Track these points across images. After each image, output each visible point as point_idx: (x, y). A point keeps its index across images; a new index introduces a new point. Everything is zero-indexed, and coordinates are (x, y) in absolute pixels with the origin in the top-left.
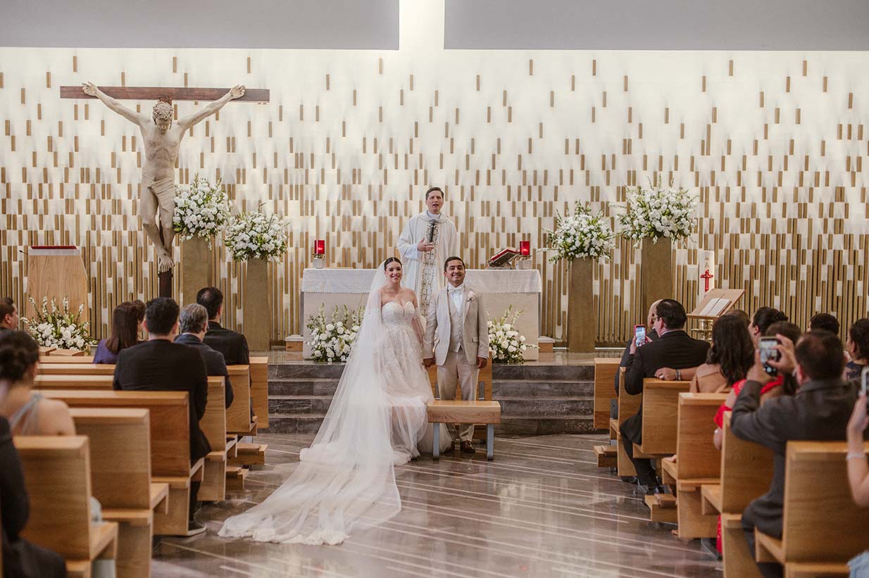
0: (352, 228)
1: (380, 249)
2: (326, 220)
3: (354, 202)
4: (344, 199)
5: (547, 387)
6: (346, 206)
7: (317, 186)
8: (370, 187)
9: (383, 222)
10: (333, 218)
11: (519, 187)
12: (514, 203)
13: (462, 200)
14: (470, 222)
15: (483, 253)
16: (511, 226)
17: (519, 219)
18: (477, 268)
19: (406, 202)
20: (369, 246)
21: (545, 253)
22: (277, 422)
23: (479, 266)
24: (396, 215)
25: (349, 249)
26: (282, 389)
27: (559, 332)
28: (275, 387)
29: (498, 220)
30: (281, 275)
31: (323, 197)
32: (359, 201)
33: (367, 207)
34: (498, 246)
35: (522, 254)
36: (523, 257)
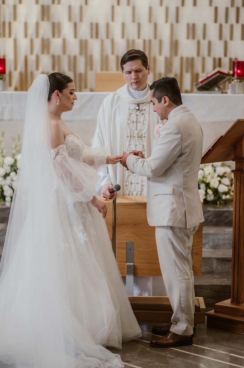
0: (52, 50)
1: (81, 74)
2: (24, 43)
3: (53, 24)
4: (43, 19)
6: (46, 28)
7: (15, 7)
8: (70, 8)
9: (84, 46)
10: (32, 41)
11: (227, 9)
12: (221, 26)
13: (167, 22)
14: (175, 46)
16: (218, 51)
17: (226, 43)
19: (108, 25)
24: (97, 37)
29: (204, 44)
31: (21, 19)
32: (59, 24)
33: (67, 29)
34: (203, 71)
35: (236, 76)
36: (237, 79)
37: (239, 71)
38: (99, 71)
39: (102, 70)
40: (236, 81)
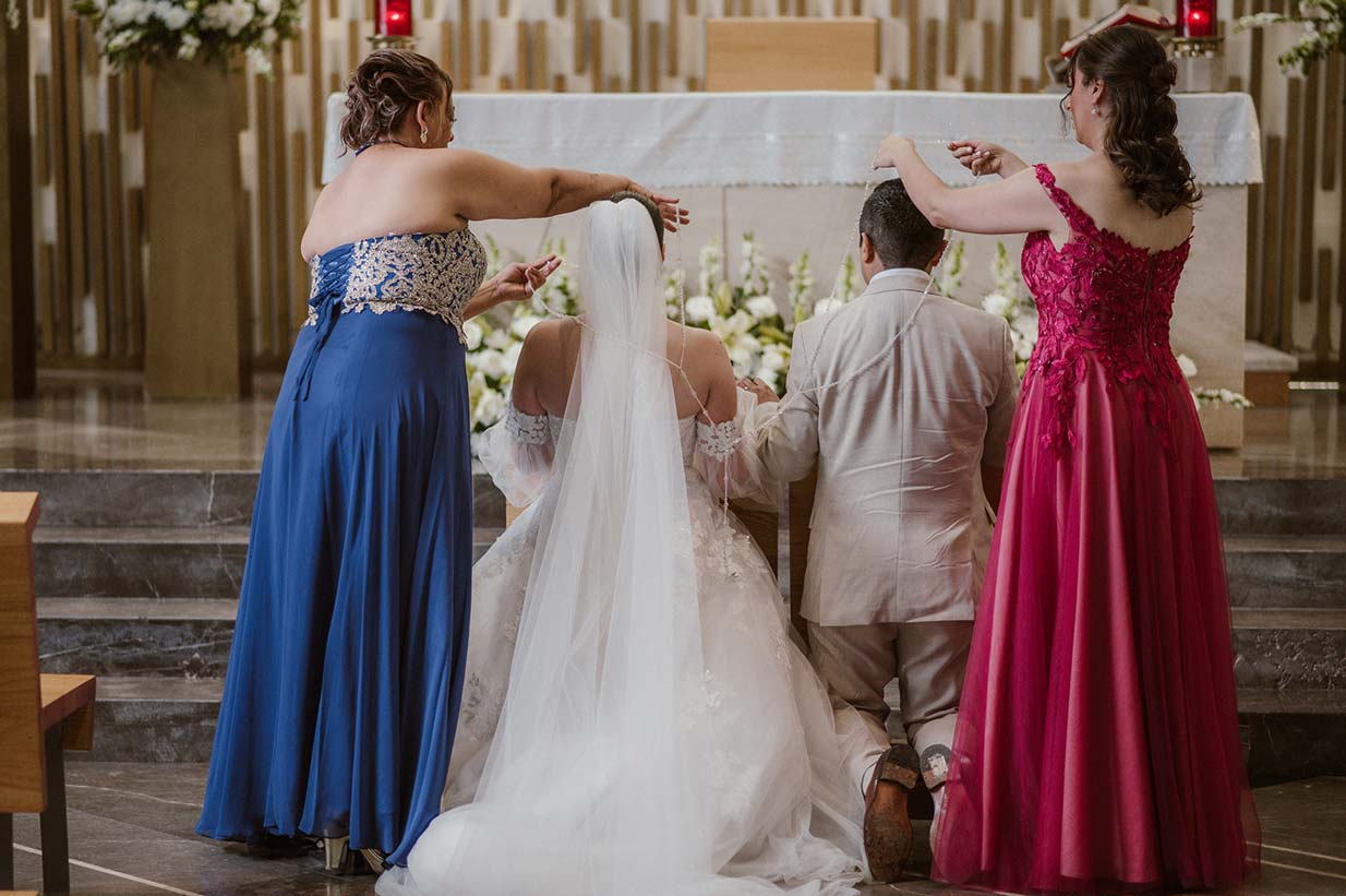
1: (654, 26)
5: (1286, 571)
15: (1029, 36)
18: (1006, 88)
20: (616, 13)
21: (1258, 34)
22: (181, 720)
23: (1016, 83)
25: (541, 25)
26: (221, 571)
27: (1303, 326)
28: (193, 565)
30: (300, 119)
34: (1085, 11)
35: (1187, 32)
36: (1191, 42)
37: (1196, 16)
38: (718, 15)
39: (728, 12)
40: (1187, 48)
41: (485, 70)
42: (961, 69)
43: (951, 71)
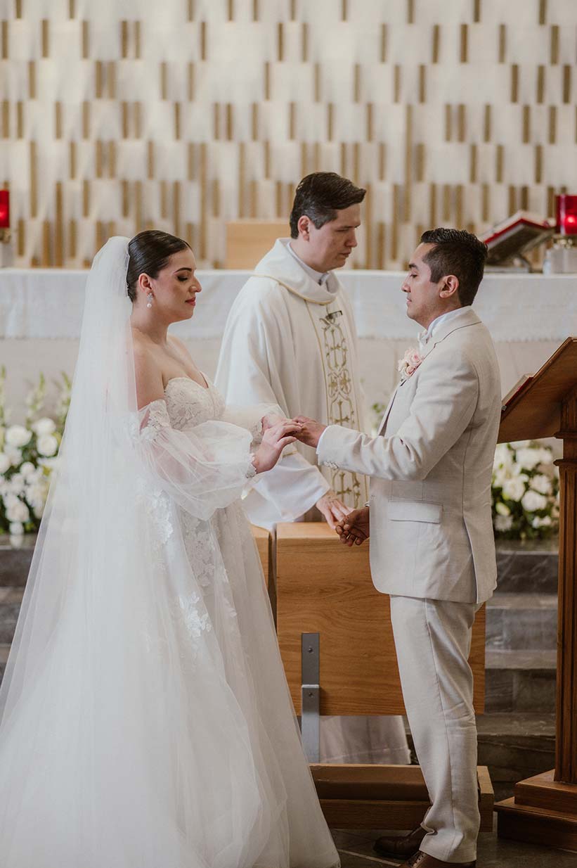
0: (120, 169)
1: (190, 226)
3: (125, 107)
4: (99, 95)
7: (32, 67)
8: (164, 67)
9: (197, 158)
10: (73, 146)
11: (541, 70)
12: (527, 111)
13: (396, 100)
14: (416, 157)
17: (539, 151)
19: (255, 108)
20: (126, 215)
24: (229, 136)
25: (112, 222)
29: (487, 155)
31: (47, 94)
32: (138, 105)
35: (563, 231)
36: (567, 238)
37: (571, 220)
38: (234, 218)
39: (241, 215)
40: (563, 242)
41: (73, 254)
42: (401, 254)
43: (394, 257)
